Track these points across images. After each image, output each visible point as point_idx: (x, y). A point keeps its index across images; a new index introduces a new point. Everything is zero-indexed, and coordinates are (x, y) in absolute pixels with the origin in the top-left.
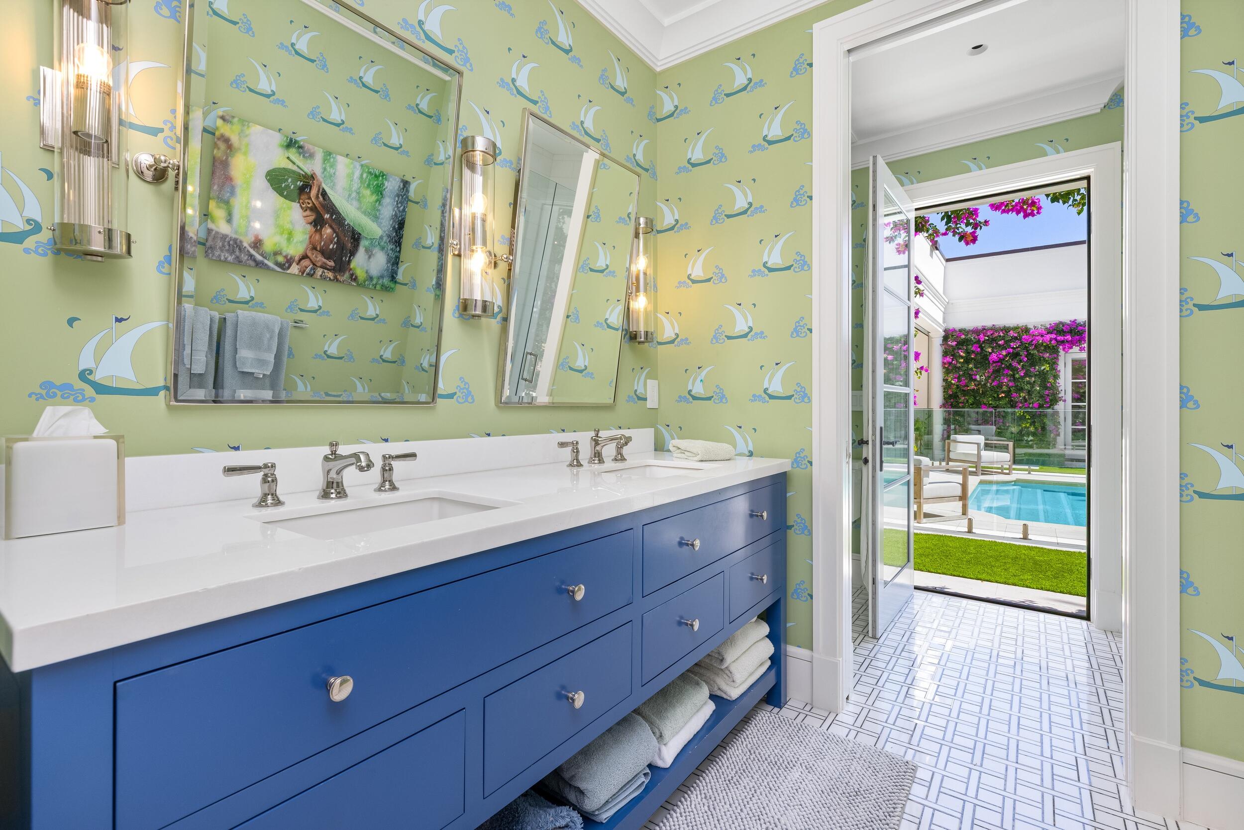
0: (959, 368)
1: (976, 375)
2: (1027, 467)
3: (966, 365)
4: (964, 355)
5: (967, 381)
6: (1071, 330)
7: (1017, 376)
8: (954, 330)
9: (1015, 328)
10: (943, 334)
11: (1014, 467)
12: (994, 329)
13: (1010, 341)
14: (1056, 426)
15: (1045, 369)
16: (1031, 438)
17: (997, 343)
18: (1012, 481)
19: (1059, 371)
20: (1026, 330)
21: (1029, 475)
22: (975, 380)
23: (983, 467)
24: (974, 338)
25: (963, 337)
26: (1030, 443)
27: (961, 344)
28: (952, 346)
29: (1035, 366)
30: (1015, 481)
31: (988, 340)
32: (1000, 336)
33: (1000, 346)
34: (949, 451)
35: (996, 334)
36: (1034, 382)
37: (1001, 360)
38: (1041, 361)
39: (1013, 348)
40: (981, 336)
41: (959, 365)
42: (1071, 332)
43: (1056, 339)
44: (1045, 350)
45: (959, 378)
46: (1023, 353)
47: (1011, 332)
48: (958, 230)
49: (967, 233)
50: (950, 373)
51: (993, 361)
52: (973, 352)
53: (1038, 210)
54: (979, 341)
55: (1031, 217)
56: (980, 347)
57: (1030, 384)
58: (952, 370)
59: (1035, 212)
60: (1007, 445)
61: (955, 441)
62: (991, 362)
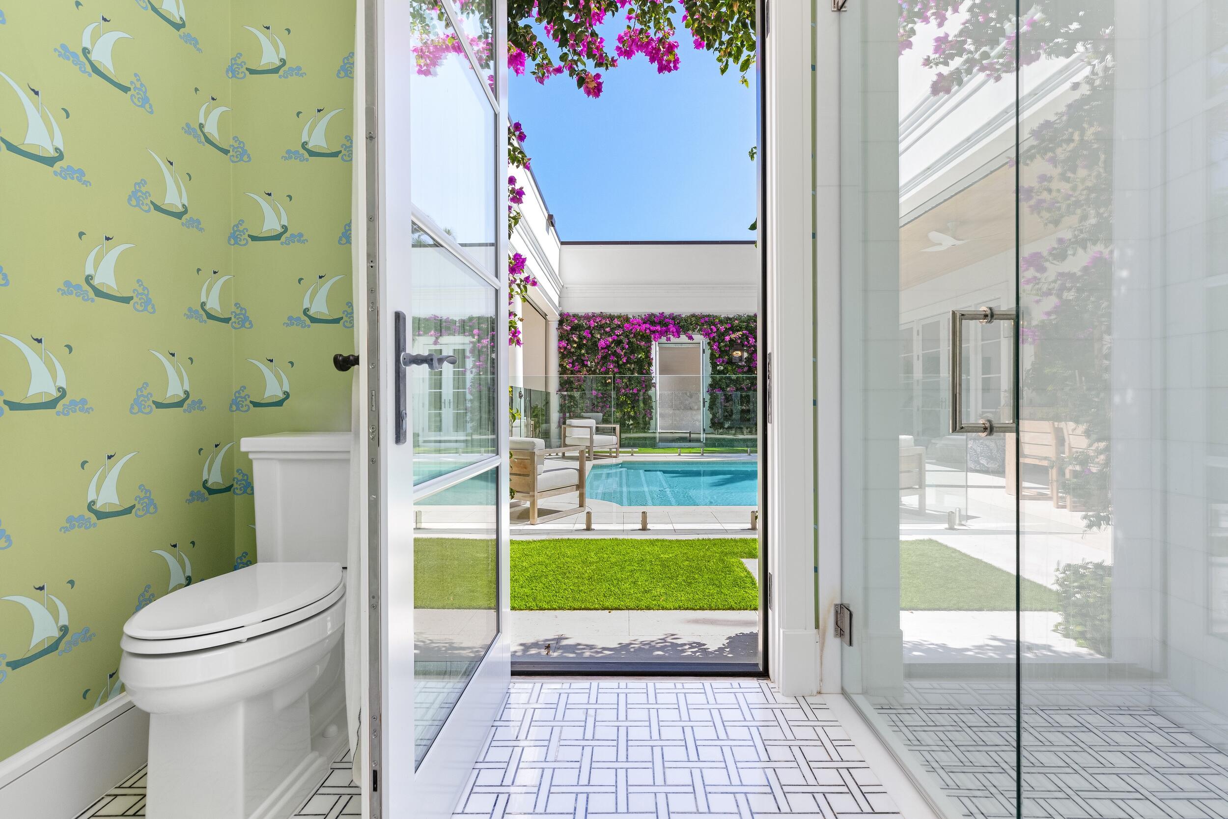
0: (573, 353)
1: (587, 361)
2: (630, 450)
3: (579, 351)
4: (577, 340)
5: (579, 367)
6: (660, 322)
7: (621, 362)
8: (568, 315)
9: (619, 317)
10: (559, 318)
11: (620, 450)
12: (602, 316)
13: (615, 328)
14: (650, 410)
15: (641, 357)
16: (631, 422)
17: (604, 331)
18: (620, 464)
19: (652, 359)
20: (626, 319)
21: (632, 457)
22: (587, 366)
23: (595, 452)
24: (586, 324)
25: (576, 322)
26: (631, 427)
27: (575, 328)
28: (567, 331)
29: (634, 354)
30: (621, 464)
31: (597, 326)
32: (607, 324)
33: (606, 333)
34: (565, 437)
35: (603, 322)
36: (633, 369)
37: (608, 347)
38: (638, 349)
39: (617, 335)
40: (592, 322)
41: (573, 350)
42: (660, 323)
43: (649, 329)
44: (641, 339)
45: (573, 363)
46: (625, 341)
47: (616, 320)
48: (577, 66)
49: (589, 73)
50: (565, 358)
51: (602, 348)
52: (585, 338)
53: (677, 61)
54: (590, 327)
55: (666, 72)
56: (591, 333)
57: (630, 370)
58: (567, 355)
59: (672, 65)
60: (614, 429)
61: (570, 426)
62: (600, 348)
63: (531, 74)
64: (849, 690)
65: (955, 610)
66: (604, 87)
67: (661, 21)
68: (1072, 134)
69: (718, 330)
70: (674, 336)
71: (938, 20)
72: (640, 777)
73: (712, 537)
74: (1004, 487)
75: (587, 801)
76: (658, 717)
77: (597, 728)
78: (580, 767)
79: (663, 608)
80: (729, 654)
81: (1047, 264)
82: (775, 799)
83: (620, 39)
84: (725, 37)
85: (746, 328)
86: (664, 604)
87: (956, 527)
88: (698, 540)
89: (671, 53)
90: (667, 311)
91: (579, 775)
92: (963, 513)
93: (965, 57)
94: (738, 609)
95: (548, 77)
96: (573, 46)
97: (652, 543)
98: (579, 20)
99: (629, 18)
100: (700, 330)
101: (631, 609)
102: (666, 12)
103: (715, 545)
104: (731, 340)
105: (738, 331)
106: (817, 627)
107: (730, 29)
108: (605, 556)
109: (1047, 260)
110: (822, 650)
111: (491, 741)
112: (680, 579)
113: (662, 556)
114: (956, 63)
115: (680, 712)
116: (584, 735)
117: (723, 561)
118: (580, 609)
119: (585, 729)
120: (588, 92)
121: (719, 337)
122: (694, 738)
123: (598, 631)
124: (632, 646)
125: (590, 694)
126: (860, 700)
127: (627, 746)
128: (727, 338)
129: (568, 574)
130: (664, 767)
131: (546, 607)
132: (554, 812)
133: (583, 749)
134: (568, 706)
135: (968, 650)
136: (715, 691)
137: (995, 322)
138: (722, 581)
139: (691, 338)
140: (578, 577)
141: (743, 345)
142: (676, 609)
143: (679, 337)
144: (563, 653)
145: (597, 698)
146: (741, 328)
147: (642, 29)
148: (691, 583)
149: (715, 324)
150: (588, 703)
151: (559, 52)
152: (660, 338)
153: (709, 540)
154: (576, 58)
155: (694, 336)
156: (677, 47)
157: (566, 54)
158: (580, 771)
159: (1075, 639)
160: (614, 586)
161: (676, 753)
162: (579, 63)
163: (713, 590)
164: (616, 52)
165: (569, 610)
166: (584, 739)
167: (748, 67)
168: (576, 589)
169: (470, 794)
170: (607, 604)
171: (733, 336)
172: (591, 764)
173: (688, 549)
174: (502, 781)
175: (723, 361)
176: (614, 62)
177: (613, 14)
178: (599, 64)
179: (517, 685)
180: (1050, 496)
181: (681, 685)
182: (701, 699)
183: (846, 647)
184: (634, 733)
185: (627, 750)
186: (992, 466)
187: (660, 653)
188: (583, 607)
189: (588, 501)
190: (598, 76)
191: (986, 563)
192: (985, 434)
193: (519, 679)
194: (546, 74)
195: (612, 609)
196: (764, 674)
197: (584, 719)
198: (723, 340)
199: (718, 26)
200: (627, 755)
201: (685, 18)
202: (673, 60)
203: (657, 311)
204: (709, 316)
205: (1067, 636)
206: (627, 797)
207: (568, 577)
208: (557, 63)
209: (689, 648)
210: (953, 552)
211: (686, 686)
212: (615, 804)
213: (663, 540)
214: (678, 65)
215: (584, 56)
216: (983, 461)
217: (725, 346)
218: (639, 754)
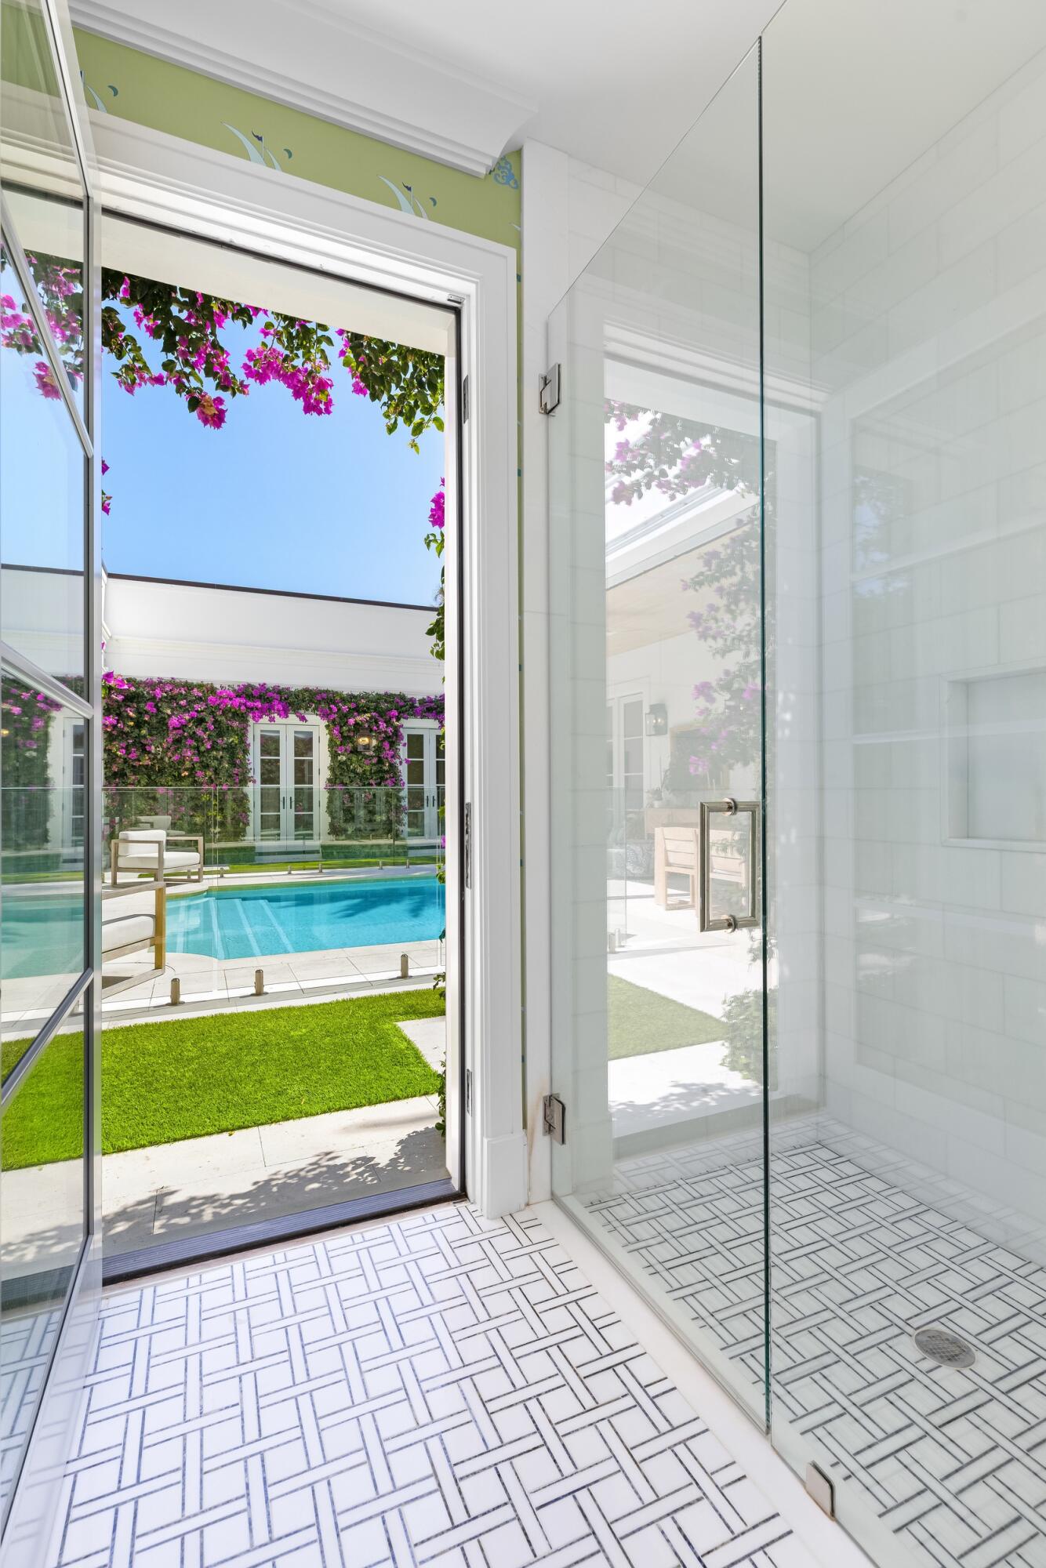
0: (127, 734)
1: (150, 745)
2: (219, 868)
3: (137, 731)
4: (134, 715)
5: (138, 753)
6: (260, 696)
7: (202, 748)
8: (119, 678)
9: (200, 686)
11: (205, 869)
12: (173, 683)
13: (194, 701)
14: (245, 813)
15: (233, 742)
16: (218, 830)
17: (177, 704)
18: (204, 891)
19: (249, 745)
20: (212, 689)
22: (149, 752)
24: (148, 693)
25: (133, 689)
26: (218, 834)
27: (131, 698)
28: (117, 701)
29: (222, 737)
30: (207, 891)
31: (166, 698)
32: (181, 694)
33: (181, 707)
34: (117, 856)
35: (176, 691)
36: (222, 757)
37: (183, 727)
38: (229, 730)
39: (197, 711)
40: (158, 691)
41: (126, 729)
42: (260, 698)
43: (245, 704)
44: (233, 717)
45: (127, 748)
46: (210, 719)
47: (195, 690)
48: (189, 381)
49: (206, 394)
50: (114, 740)
51: (174, 729)
52: (147, 712)
53: (329, 403)
54: (154, 697)
55: (315, 414)
56: (156, 706)
57: (217, 759)
58: (117, 736)
59: (322, 406)
60: (196, 842)
61: (126, 841)
62: (171, 728)
63: (114, 377)
64: (558, 1192)
65: (634, 1055)
66: (228, 417)
67: (313, 351)
68: (734, 567)
69: (339, 710)
70: (280, 715)
71: (619, 423)
72: (331, 1399)
73: (354, 995)
74: (652, 896)
75: (263, 1466)
76: (339, 1295)
77: (255, 1339)
78: (242, 1413)
79: (307, 1115)
80: (405, 1166)
81: (715, 695)
82: (506, 1372)
83: (250, 355)
84: (396, 392)
85: (375, 710)
86: (306, 1108)
87: (617, 950)
88: (338, 1002)
89: (323, 392)
90: (271, 682)
91: (243, 1427)
92: (623, 932)
93: (647, 470)
94: (405, 1098)
95: (140, 385)
96: (183, 353)
97: (275, 1014)
98: (193, 320)
99: (266, 334)
100: (316, 709)
101: (262, 1124)
102: (319, 341)
103: (360, 1007)
104: (356, 724)
105: (365, 712)
106: (525, 1126)
107: (402, 384)
108: (209, 1044)
109: (716, 691)
110: (530, 1154)
111: (86, 1416)
112: (323, 1066)
113: (292, 1033)
114: (638, 475)
115: (366, 1280)
116: (238, 1357)
117: (373, 1029)
118: (185, 1138)
119: (237, 1346)
120: (206, 421)
121: (340, 718)
122: (392, 1313)
123: (218, 1169)
124: (274, 1183)
125: (233, 1286)
126: (572, 1203)
127: (304, 1355)
128: (352, 721)
129: (155, 1085)
130: (361, 1373)
131: (129, 1145)
132: (216, 1504)
133: (240, 1381)
134: (204, 1315)
135: (654, 1104)
136: (406, 1234)
137: (739, 814)
138: (378, 1060)
139: (303, 719)
140: (173, 1087)
141: (371, 731)
142: (325, 1112)
143: (287, 717)
144: (169, 1219)
145: (246, 1289)
146: (368, 708)
147: (287, 356)
148: (338, 1070)
149: (335, 703)
150: (234, 1302)
151: (164, 357)
152: (261, 717)
153: (351, 1000)
154: (188, 370)
155: (307, 717)
156: (331, 386)
157: (171, 362)
158: (243, 1419)
159: (741, 1071)
160: (232, 1093)
161: (372, 1346)
162: (191, 378)
163: (370, 1076)
164: (243, 371)
165: (166, 1142)
166: (239, 1364)
167: (421, 432)
168: (171, 1106)
169: (66, 1527)
170: (224, 1124)
171: (359, 719)
172: (258, 1403)
173: (326, 1018)
174: (120, 1482)
175: (346, 750)
176: (243, 388)
177: (245, 326)
178: (225, 388)
179: (114, 1302)
180: (690, 904)
181: (360, 1236)
182: (389, 1251)
183: (557, 1145)
184: (311, 1332)
185: (306, 1362)
186: (637, 871)
187: (316, 1185)
188: (189, 1134)
189: (169, 957)
190: (219, 401)
191: (652, 992)
192: (730, 930)
193: (114, 1290)
194: (138, 381)
195: (233, 1130)
196: (462, 1195)
197: (233, 1330)
198: (346, 723)
199: (387, 376)
200: (307, 1370)
201: (342, 353)
202: (324, 400)
203: (256, 681)
204: (327, 692)
205: (733, 1069)
206: (320, 1438)
207: (156, 1090)
208: (156, 370)
209: (353, 1169)
210: (620, 983)
211: (368, 1236)
212: (304, 1455)
213: (290, 1009)
214: (332, 409)
215: (199, 371)
216: (630, 867)
217: (349, 731)
218: (324, 1362)
